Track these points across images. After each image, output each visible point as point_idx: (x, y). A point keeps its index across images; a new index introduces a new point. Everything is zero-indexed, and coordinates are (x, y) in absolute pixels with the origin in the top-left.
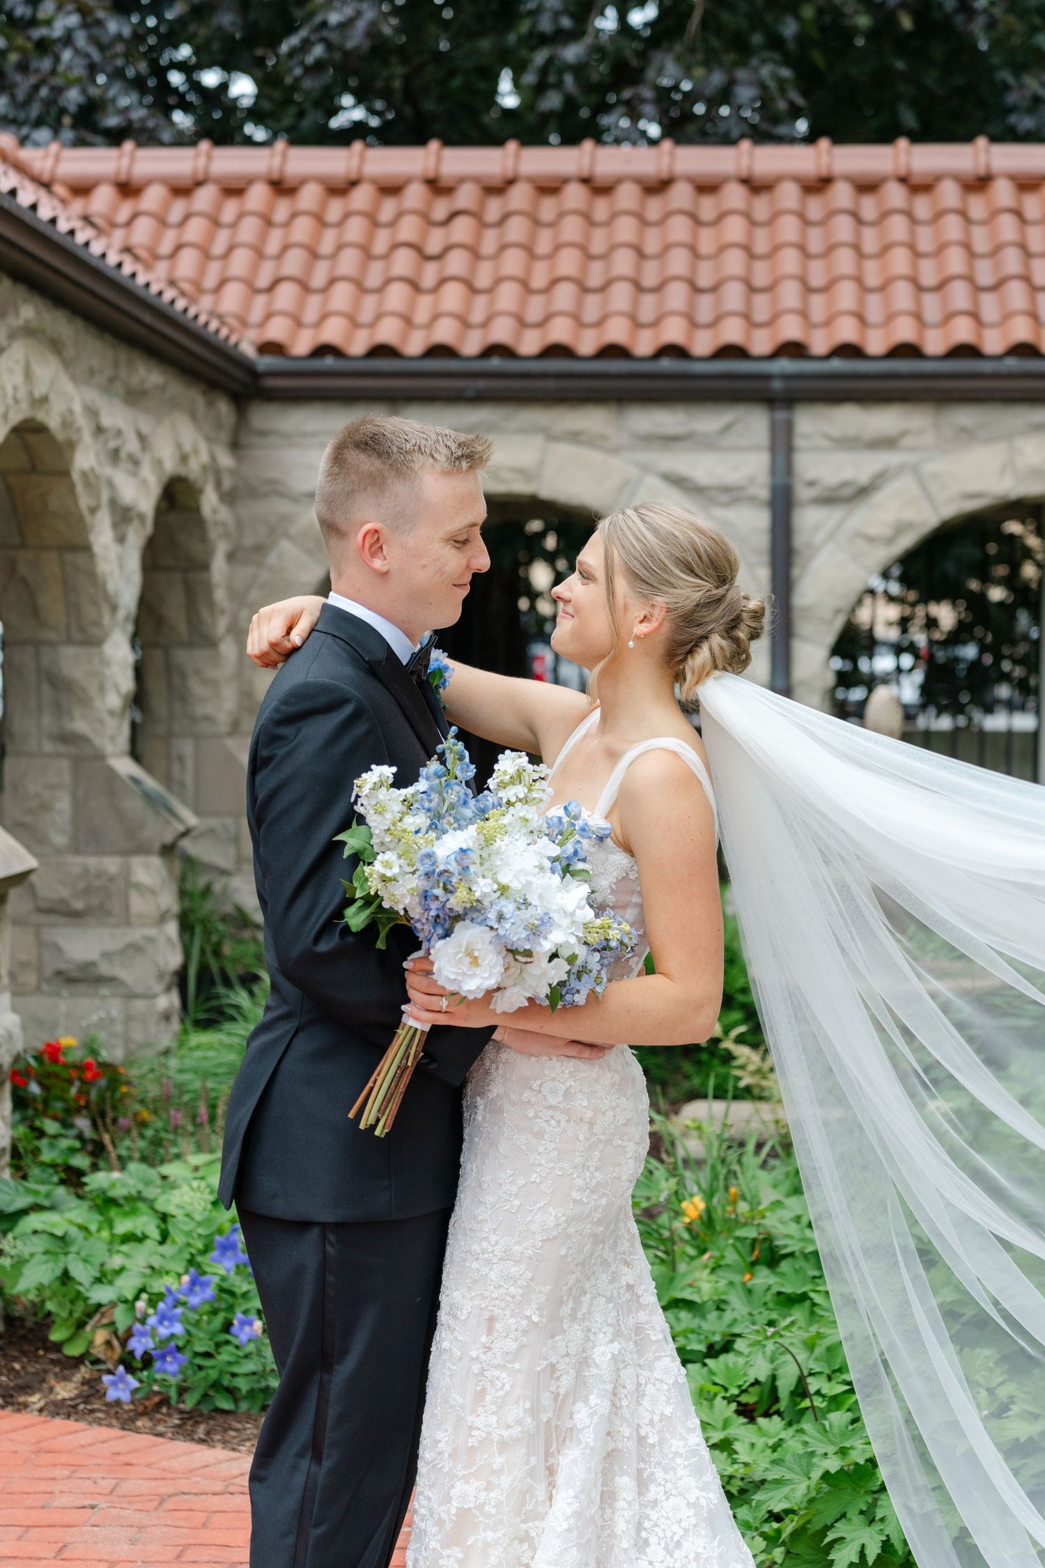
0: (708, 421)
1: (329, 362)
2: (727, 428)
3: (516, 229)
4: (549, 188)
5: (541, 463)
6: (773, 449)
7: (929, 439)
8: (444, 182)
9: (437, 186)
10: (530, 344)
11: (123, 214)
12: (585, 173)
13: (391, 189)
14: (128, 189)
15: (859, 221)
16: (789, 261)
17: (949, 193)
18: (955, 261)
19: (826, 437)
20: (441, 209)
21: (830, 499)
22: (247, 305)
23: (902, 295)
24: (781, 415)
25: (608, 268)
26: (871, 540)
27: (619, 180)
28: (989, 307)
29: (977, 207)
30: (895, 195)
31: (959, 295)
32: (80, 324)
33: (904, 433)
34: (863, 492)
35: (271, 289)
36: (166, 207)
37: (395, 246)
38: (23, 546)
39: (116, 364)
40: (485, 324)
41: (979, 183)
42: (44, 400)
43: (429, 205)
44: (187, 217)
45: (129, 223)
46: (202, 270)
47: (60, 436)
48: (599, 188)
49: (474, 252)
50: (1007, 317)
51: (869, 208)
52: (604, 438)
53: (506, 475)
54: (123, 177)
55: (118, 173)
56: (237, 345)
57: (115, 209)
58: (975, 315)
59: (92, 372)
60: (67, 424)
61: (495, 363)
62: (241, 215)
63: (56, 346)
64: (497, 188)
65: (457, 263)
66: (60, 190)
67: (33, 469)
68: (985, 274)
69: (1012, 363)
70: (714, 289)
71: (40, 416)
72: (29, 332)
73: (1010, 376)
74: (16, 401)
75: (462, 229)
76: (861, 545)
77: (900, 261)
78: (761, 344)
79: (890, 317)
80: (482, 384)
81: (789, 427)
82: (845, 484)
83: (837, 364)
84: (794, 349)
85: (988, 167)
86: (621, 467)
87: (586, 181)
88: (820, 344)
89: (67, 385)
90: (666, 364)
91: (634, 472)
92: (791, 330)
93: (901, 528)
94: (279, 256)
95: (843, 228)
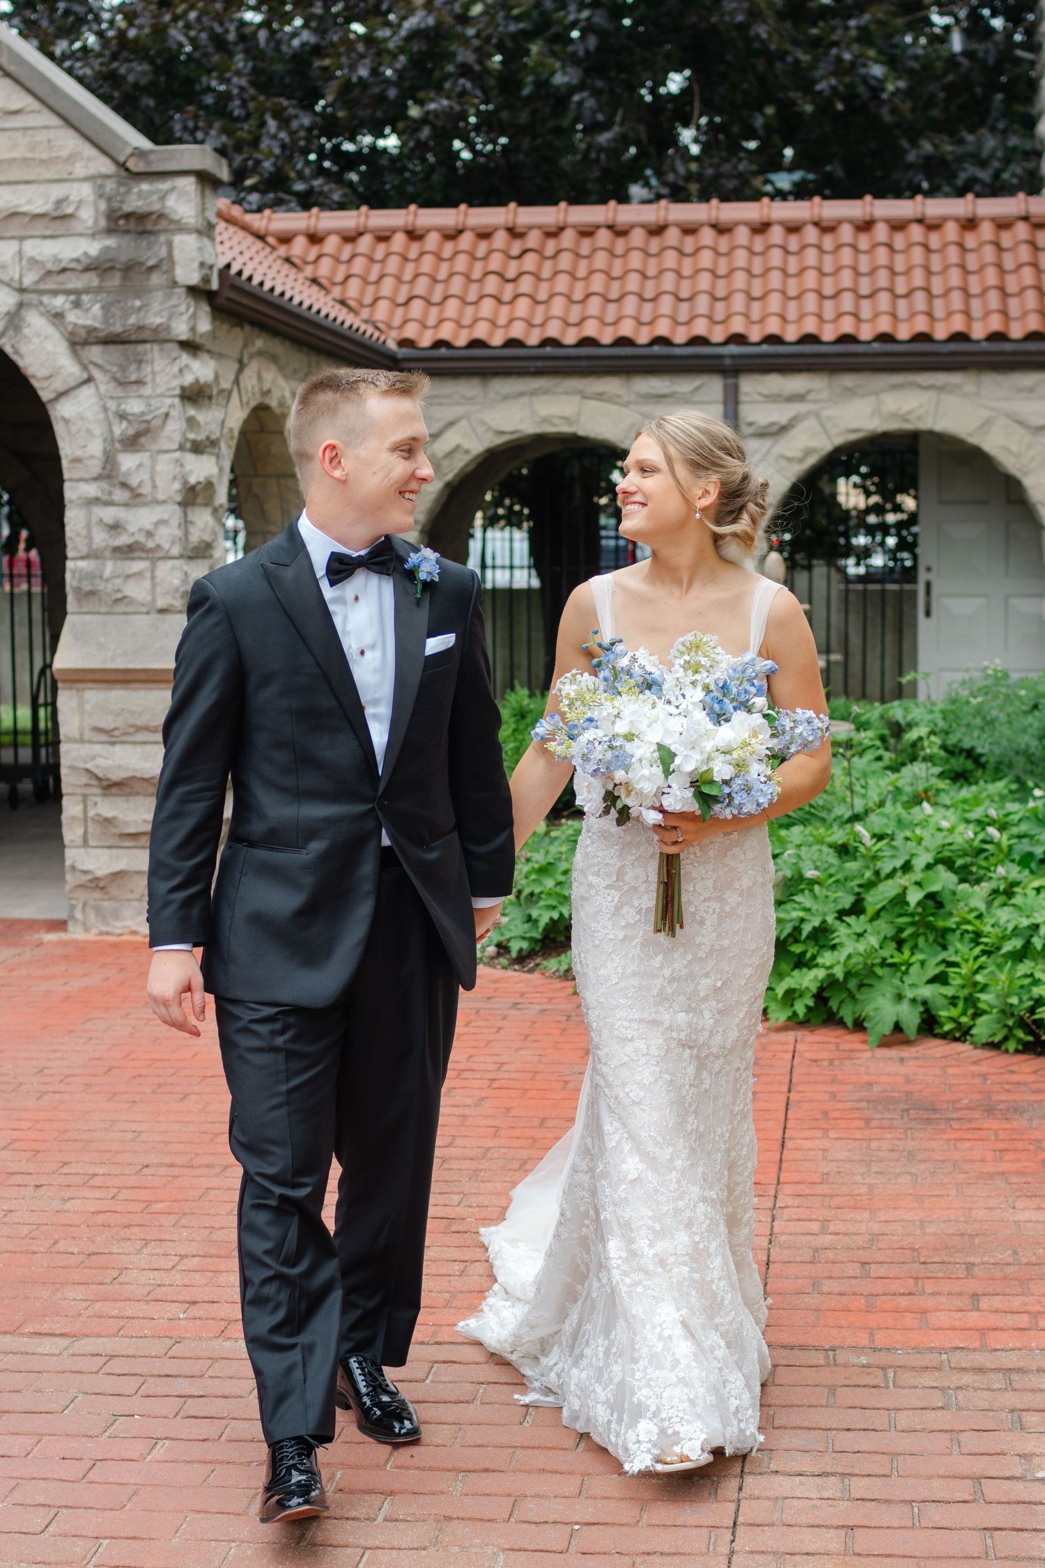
0: (685, 385)
1: (443, 351)
2: (697, 389)
3: (565, 261)
4: (587, 232)
5: (579, 413)
6: (725, 403)
7: (825, 395)
8: (518, 230)
9: (514, 233)
10: (571, 337)
11: (311, 257)
12: (610, 222)
13: (484, 235)
14: (315, 238)
15: (787, 252)
16: (740, 280)
17: (846, 232)
18: (846, 279)
19: (760, 394)
20: (516, 248)
21: (763, 434)
22: (391, 314)
23: (811, 302)
24: (731, 381)
25: (623, 286)
26: (789, 460)
27: (633, 226)
28: (866, 309)
29: (864, 241)
30: (811, 234)
31: (847, 302)
32: (288, 344)
33: (809, 392)
34: (783, 429)
35: (406, 303)
36: (340, 250)
37: (487, 274)
38: (256, 475)
39: (309, 365)
40: (543, 325)
41: (866, 226)
42: (269, 391)
43: (509, 246)
44: (353, 256)
45: (316, 261)
46: (363, 292)
47: (278, 411)
48: (620, 232)
49: (537, 277)
50: (876, 315)
51: (793, 243)
52: (619, 396)
53: (556, 421)
54: (312, 231)
55: (308, 228)
56: (384, 342)
57: (306, 252)
58: (856, 315)
59: (295, 371)
60: (282, 404)
61: (548, 350)
62: (388, 255)
63: (274, 359)
64: (553, 233)
65: (526, 284)
66: (271, 240)
67: (262, 430)
68: (865, 287)
69: (877, 346)
70: (690, 299)
71: (267, 401)
72: (260, 353)
73: (875, 355)
74: (254, 394)
75: (530, 262)
76: (783, 463)
77: (811, 279)
78: (718, 335)
79: (802, 316)
80: (539, 364)
81: (736, 388)
82: (772, 424)
83: (765, 348)
84: (738, 339)
85: (872, 216)
86: (630, 415)
87: (610, 227)
88: (755, 335)
89: (282, 382)
90: (656, 349)
91: (638, 418)
92: (737, 326)
93: (808, 452)
94: (412, 282)
95: (776, 257)
